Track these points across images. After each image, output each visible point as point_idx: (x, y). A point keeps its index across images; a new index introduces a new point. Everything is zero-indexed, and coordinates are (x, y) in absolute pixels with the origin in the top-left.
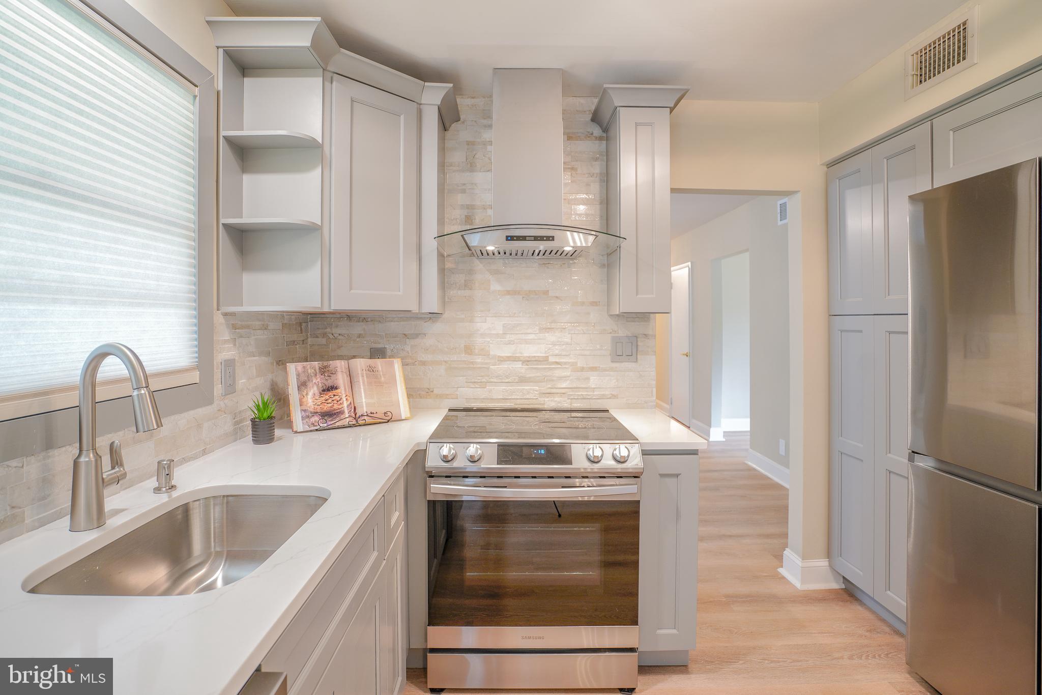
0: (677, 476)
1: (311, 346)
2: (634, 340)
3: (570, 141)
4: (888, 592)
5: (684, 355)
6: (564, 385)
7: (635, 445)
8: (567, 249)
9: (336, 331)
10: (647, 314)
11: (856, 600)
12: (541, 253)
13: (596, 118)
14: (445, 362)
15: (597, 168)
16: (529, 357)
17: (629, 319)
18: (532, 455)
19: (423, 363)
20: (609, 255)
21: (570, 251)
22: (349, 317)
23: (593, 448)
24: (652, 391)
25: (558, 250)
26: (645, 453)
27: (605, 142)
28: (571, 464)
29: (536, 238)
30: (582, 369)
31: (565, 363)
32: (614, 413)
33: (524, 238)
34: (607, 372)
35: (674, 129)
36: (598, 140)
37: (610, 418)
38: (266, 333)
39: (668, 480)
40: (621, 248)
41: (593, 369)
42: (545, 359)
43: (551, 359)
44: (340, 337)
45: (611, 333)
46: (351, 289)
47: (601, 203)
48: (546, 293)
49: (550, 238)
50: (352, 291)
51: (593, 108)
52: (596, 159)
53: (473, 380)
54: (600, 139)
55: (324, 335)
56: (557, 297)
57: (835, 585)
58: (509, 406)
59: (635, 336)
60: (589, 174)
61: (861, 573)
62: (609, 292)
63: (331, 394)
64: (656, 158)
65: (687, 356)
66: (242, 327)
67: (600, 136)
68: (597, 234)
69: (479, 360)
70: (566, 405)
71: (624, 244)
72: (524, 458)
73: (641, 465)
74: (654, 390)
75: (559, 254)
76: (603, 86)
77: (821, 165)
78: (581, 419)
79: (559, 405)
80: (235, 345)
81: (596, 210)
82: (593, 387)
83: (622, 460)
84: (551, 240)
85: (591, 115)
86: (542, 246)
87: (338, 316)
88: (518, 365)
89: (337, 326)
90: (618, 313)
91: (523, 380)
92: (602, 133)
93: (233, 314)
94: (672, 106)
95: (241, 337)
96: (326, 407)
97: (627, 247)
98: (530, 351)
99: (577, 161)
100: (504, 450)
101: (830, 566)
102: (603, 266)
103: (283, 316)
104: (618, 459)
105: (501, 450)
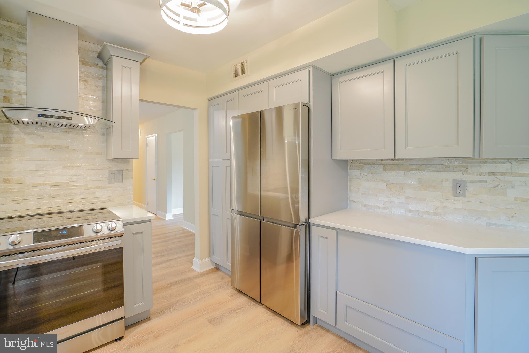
0: (141, 232)
2: (121, 172)
3: (83, 66)
4: (228, 263)
5: (153, 179)
6: (80, 197)
7: (119, 221)
8: (81, 125)
10: (128, 159)
11: (219, 270)
12: (64, 126)
13: (100, 56)
15: (100, 83)
16: (55, 183)
17: (118, 162)
18: (58, 235)
20: (107, 129)
21: (82, 126)
23: (96, 226)
24: (131, 197)
25: (75, 125)
26: (125, 224)
27: (105, 70)
28: (83, 235)
29: (60, 117)
30: (91, 188)
31: (80, 185)
32: (110, 209)
33: (51, 117)
34: (106, 189)
35: (143, 73)
36: (102, 69)
37: (108, 212)
39: (137, 235)
40: (113, 127)
41: (97, 188)
42: (67, 184)
43: (71, 184)
45: (108, 169)
47: (103, 102)
48: (67, 147)
49: (71, 119)
51: (99, 51)
52: (100, 78)
53: (11, 200)
54: (103, 68)
56: (74, 150)
57: (212, 267)
58: (40, 212)
59: (122, 170)
60: (96, 85)
61: (220, 259)
62: (107, 147)
64: (132, 85)
65: (155, 180)
67: (103, 67)
68: (99, 119)
69: (17, 187)
70: (81, 208)
71: (114, 125)
72: (53, 237)
73: (123, 230)
74: (132, 196)
75: (76, 127)
76: (104, 43)
77: (207, 99)
78: (91, 214)
79: (77, 208)
81: (99, 105)
82: (98, 197)
83: (113, 229)
84: (70, 119)
85: (97, 54)
86: (65, 122)
88: (47, 188)
90: (111, 159)
91: (51, 197)
92: (104, 65)
94: (141, 61)
97: (116, 128)
98: (56, 180)
99: (88, 77)
100: (38, 235)
101: (210, 260)
102: (104, 134)
104: (111, 229)
105: (36, 235)
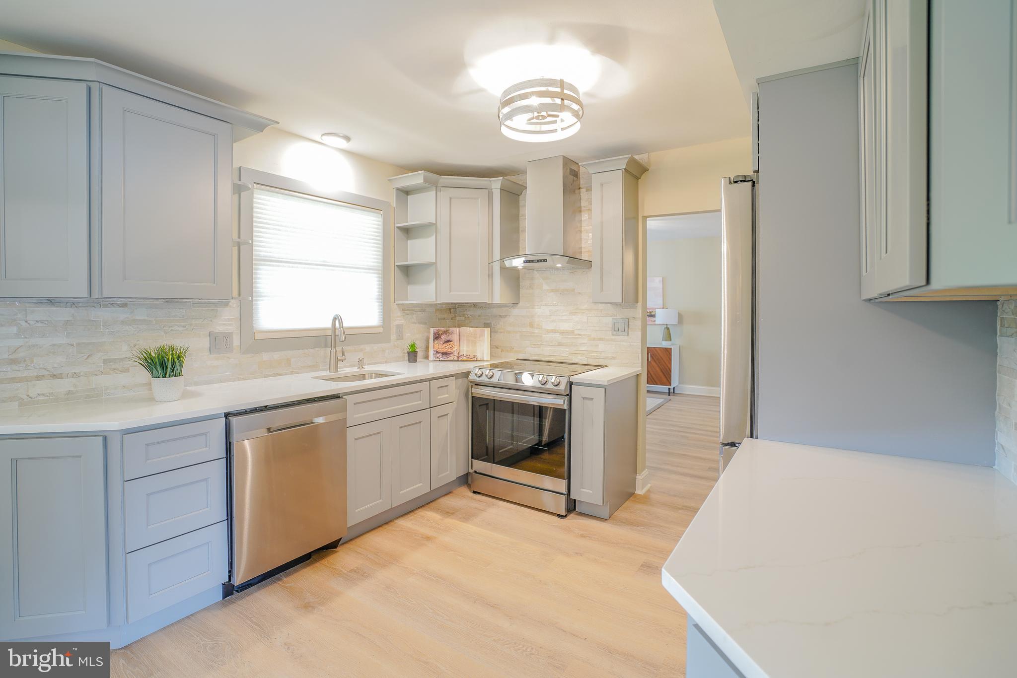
1: (458, 321)
2: (626, 321)
6: (583, 349)
9: (469, 313)
14: (520, 332)
16: (564, 330)
17: (623, 307)
19: (509, 332)
22: (475, 306)
29: (538, 261)
30: (594, 339)
31: (584, 335)
33: (532, 261)
34: (609, 342)
38: (423, 313)
39: (587, 401)
41: (601, 339)
42: (573, 332)
43: (576, 332)
44: (471, 317)
45: (611, 316)
46: (450, 292)
48: (573, 290)
49: (545, 261)
50: (451, 293)
53: (534, 343)
55: (464, 315)
56: (579, 293)
59: (627, 318)
63: (448, 344)
66: (408, 310)
69: (537, 332)
79: (580, 361)
80: (404, 318)
82: (600, 351)
87: (470, 305)
88: (558, 335)
89: (469, 310)
91: (560, 344)
93: (403, 305)
95: (408, 315)
96: (445, 350)
98: (565, 326)
103: (437, 305)
